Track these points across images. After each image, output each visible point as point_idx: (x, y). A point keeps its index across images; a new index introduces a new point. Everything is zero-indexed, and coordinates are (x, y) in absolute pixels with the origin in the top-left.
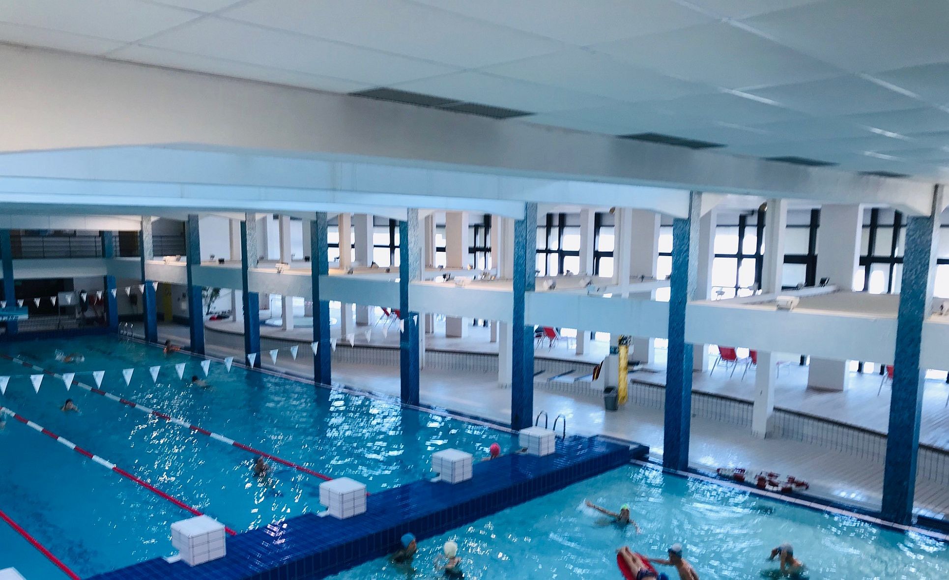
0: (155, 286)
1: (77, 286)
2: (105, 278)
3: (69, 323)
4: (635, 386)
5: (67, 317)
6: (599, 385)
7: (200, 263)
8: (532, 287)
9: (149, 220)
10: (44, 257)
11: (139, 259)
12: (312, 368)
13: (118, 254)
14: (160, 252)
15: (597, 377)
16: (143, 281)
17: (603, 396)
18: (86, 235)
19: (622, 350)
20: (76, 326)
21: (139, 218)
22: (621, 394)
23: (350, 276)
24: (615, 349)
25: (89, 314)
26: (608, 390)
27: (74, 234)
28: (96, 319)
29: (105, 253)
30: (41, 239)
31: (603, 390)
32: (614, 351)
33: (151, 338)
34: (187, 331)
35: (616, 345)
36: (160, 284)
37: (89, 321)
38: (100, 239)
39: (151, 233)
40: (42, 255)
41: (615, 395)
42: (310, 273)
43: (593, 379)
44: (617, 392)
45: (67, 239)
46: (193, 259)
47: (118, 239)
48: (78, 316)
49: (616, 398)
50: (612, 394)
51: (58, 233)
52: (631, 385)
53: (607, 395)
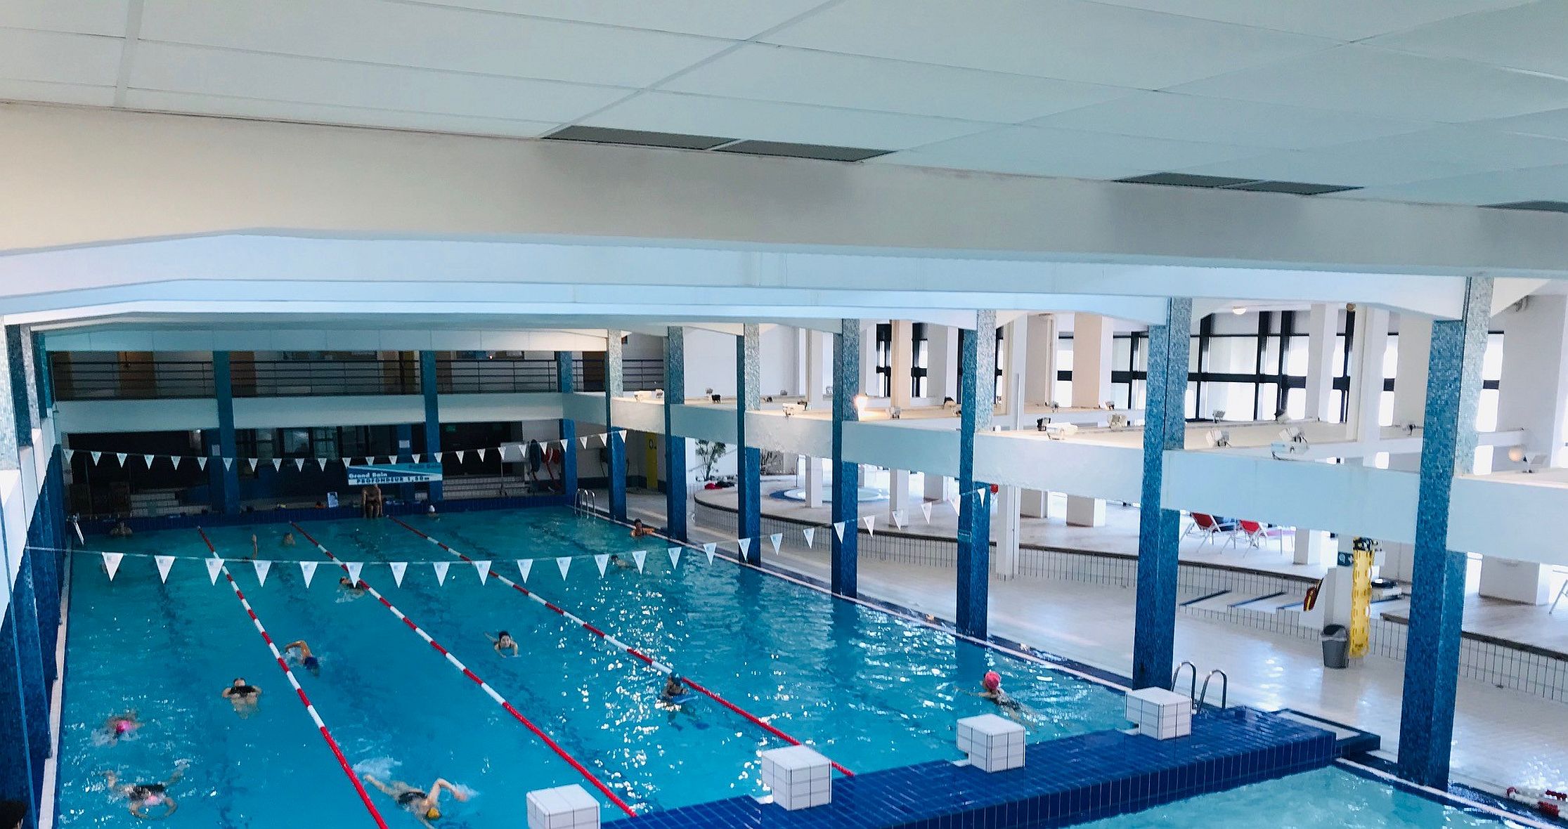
0: (623, 434)
1: (528, 434)
2: (561, 421)
3: (514, 487)
4: (1388, 624)
5: (513, 479)
6: (1315, 620)
7: (683, 402)
8: (1178, 442)
9: (619, 335)
10: (480, 392)
11: (604, 394)
12: (828, 567)
13: (581, 386)
14: (630, 385)
15: (1311, 607)
16: (609, 429)
17: (1322, 639)
18: (537, 359)
19: (1361, 558)
20: (524, 493)
21: (604, 333)
22: (1355, 639)
23: (896, 423)
24: (1347, 555)
25: (542, 475)
26: (1330, 630)
27: (520, 357)
28: (551, 482)
29: (561, 386)
30: (475, 365)
31: (1322, 629)
32: (1345, 560)
33: (618, 512)
34: (662, 502)
35: (1350, 550)
36: (630, 432)
37: (542, 486)
38: (555, 364)
39: (620, 356)
40: (476, 387)
41: (1343, 639)
42: (830, 418)
43: (1305, 609)
44: (1347, 635)
45: (510, 365)
46: (674, 396)
47: (581, 364)
48: (527, 478)
49: (1345, 645)
50: (1338, 638)
51: (502, 356)
52: (1381, 623)
53: (1327, 639)
